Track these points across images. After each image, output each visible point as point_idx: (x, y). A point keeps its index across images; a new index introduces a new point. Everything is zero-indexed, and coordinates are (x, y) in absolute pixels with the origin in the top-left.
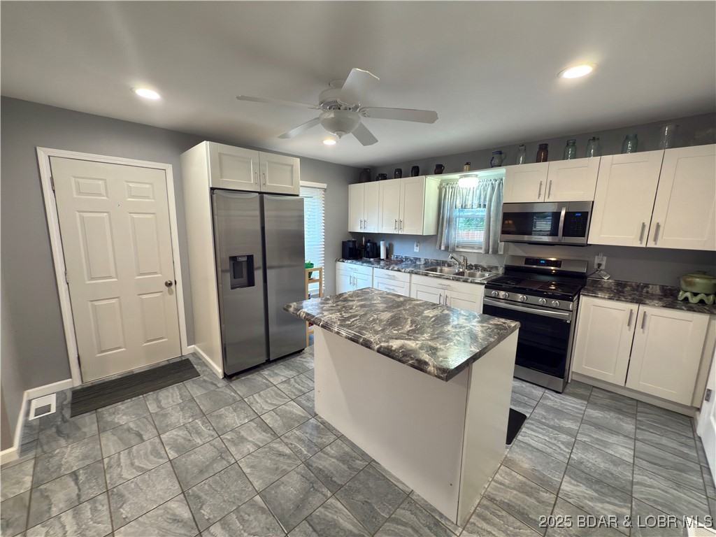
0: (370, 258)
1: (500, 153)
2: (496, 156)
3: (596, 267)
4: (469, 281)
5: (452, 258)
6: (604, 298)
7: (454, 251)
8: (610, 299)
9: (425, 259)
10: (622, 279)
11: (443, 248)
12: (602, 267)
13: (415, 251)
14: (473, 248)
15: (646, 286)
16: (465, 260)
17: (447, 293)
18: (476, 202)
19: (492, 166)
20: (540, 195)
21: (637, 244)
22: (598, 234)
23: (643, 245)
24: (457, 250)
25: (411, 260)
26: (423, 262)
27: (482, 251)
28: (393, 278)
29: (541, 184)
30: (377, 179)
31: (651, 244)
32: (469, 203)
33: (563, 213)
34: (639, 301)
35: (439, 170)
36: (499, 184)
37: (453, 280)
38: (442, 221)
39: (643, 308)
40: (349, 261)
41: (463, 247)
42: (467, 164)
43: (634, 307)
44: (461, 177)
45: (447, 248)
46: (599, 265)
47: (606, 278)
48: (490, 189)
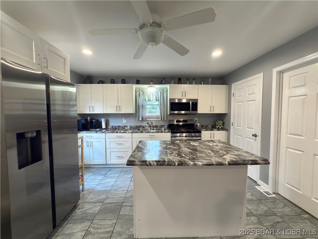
0: (96, 129)
1: (164, 79)
2: (163, 80)
3: (195, 121)
4: (163, 132)
5: (148, 123)
6: (204, 131)
7: (146, 121)
8: (206, 130)
9: (130, 126)
11: (141, 119)
12: (197, 121)
13: (124, 122)
14: (154, 118)
15: (208, 125)
16: (152, 123)
18: (154, 98)
19: (162, 84)
20: (182, 96)
23: (211, 113)
24: (147, 120)
25: (122, 127)
26: (129, 128)
27: (160, 119)
28: (121, 137)
29: (182, 92)
30: (99, 83)
32: (151, 99)
33: (191, 103)
34: (212, 130)
35: (138, 82)
36: (163, 91)
37: (156, 132)
38: (138, 107)
39: (213, 132)
41: (149, 118)
42: (152, 81)
43: (211, 132)
44: (148, 87)
45: (142, 119)
46: (196, 121)
47: (198, 125)
48: (159, 93)
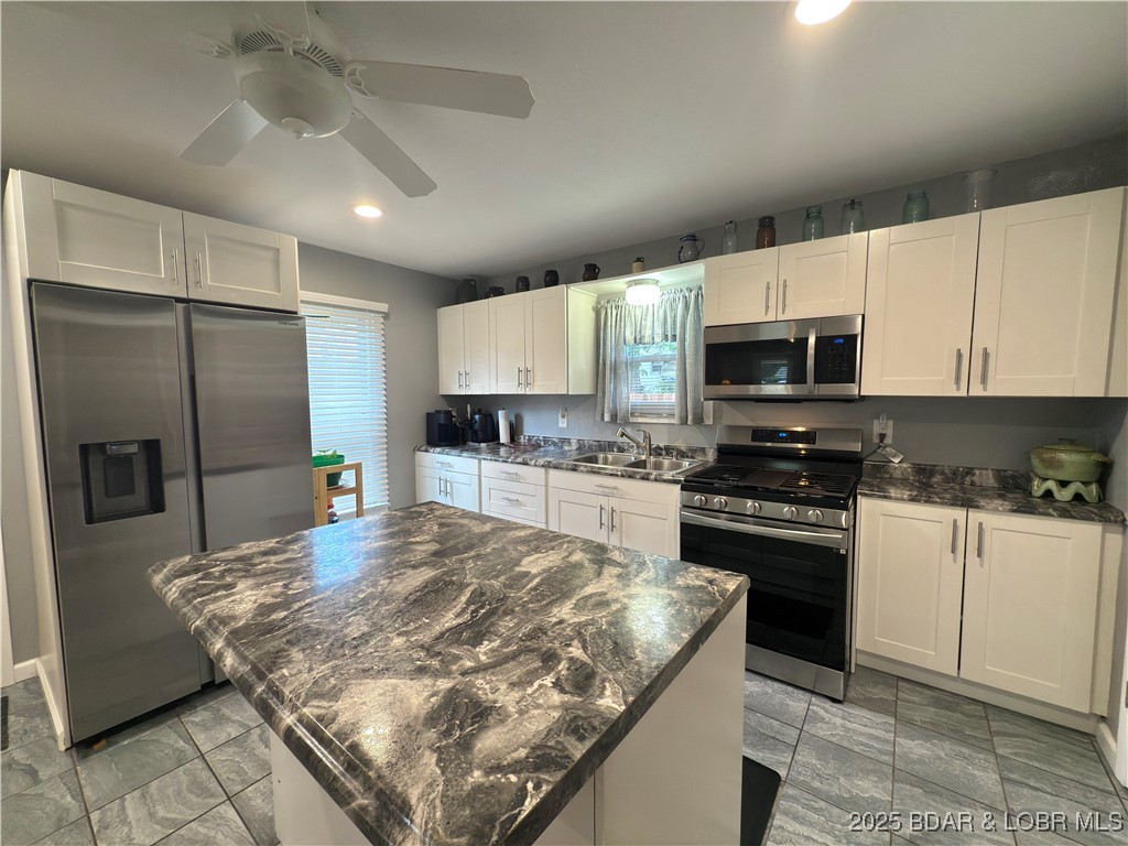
0: (480, 442)
1: (694, 238)
2: (687, 244)
3: (876, 440)
4: (652, 477)
5: (623, 435)
6: (902, 500)
7: (627, 423)
8: (913, 500)
9: (579, 441)
10: (926, 461)
11: (607, 417)
12: (888, 440)
13: (561, 425)
14: (659, 415)
15: (969, 471)
16: (648, 438)
17: (614, 502)
18: (659, 331)
19: (680, 261)
20: (767, 307)
21: (951, 391)
22: (878, 376)
23: (963, 393)
24: (632, 420)
25: (555, 444)
26: (574, 446)
27: (675, 421)
29: (768, 288)
30: (487, 297)
31: (977, 391)
32: (647, 333)
33: (812, 340)
34: (968, 504)
35: (591, 273)
36: (697, 297)
37: (623, 476)
38: (604, 368)
39: (976, 516)
40: (438, 450)
41: (643, 415)
42: (638, 260)
43: (959, 514)
44: (630, 284)
45: (614, 417)
46: (882, 437)
47: (897, 460)
48: (681, 306)
